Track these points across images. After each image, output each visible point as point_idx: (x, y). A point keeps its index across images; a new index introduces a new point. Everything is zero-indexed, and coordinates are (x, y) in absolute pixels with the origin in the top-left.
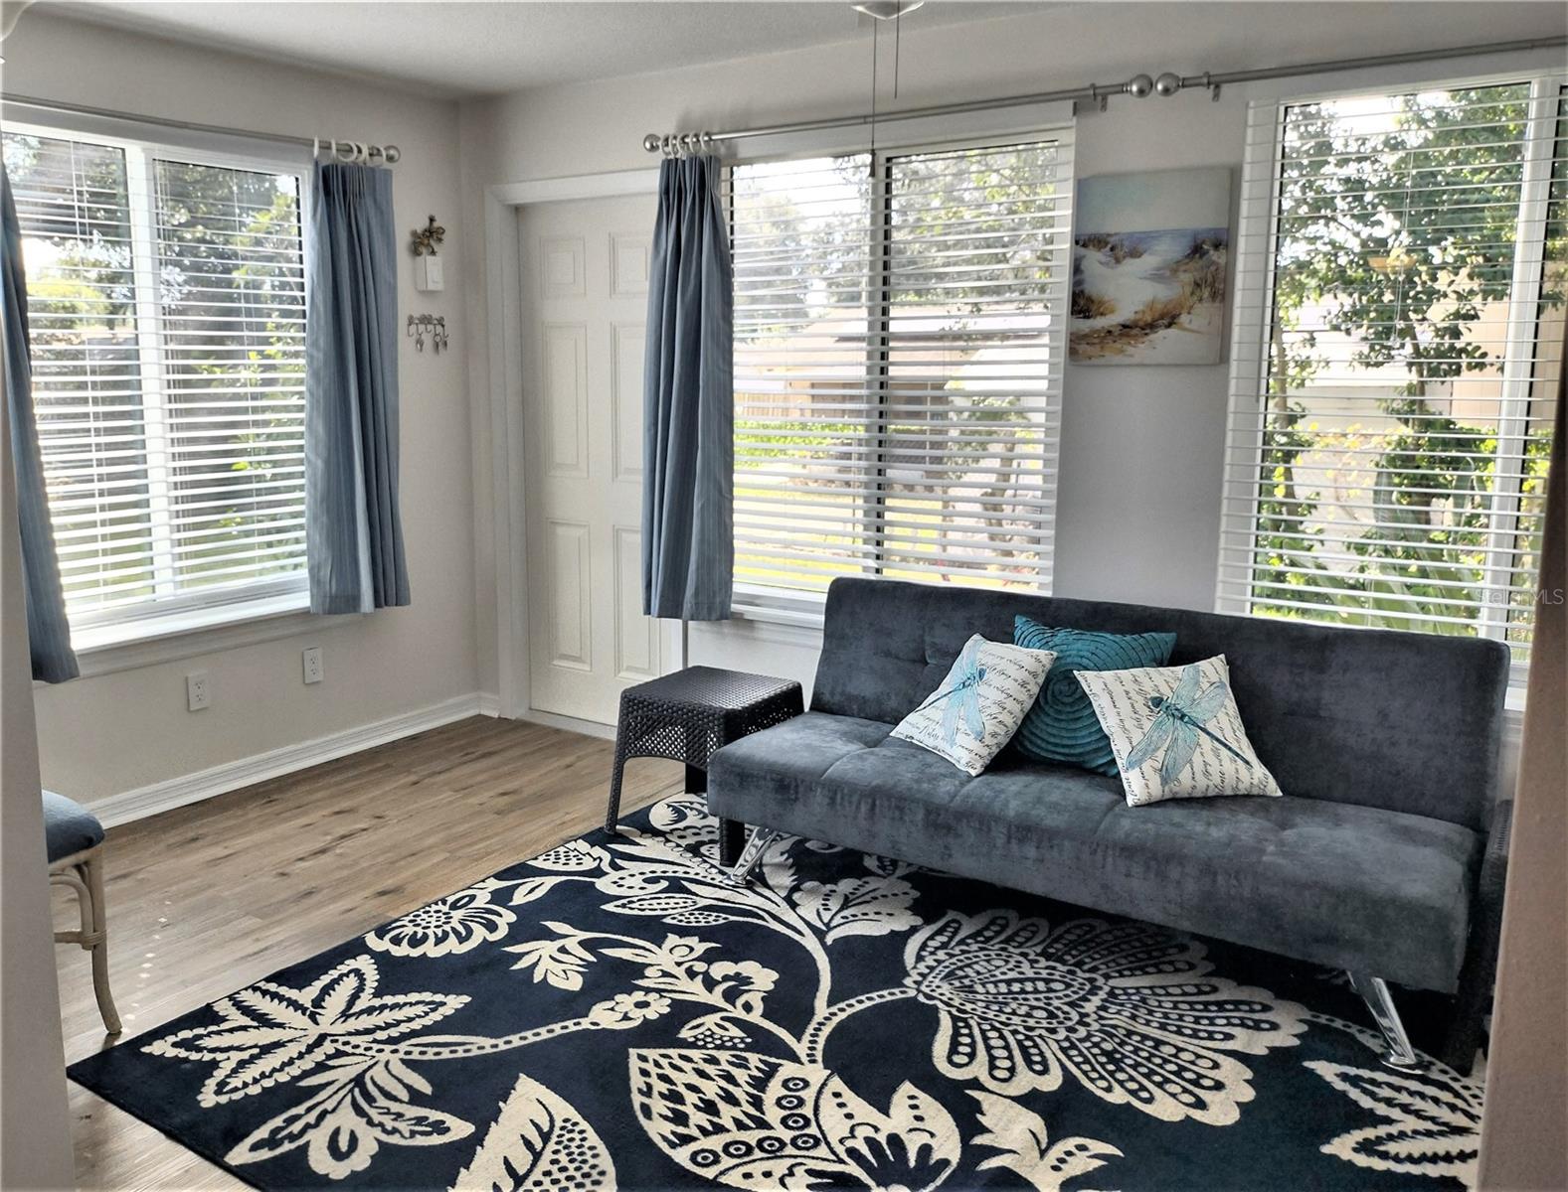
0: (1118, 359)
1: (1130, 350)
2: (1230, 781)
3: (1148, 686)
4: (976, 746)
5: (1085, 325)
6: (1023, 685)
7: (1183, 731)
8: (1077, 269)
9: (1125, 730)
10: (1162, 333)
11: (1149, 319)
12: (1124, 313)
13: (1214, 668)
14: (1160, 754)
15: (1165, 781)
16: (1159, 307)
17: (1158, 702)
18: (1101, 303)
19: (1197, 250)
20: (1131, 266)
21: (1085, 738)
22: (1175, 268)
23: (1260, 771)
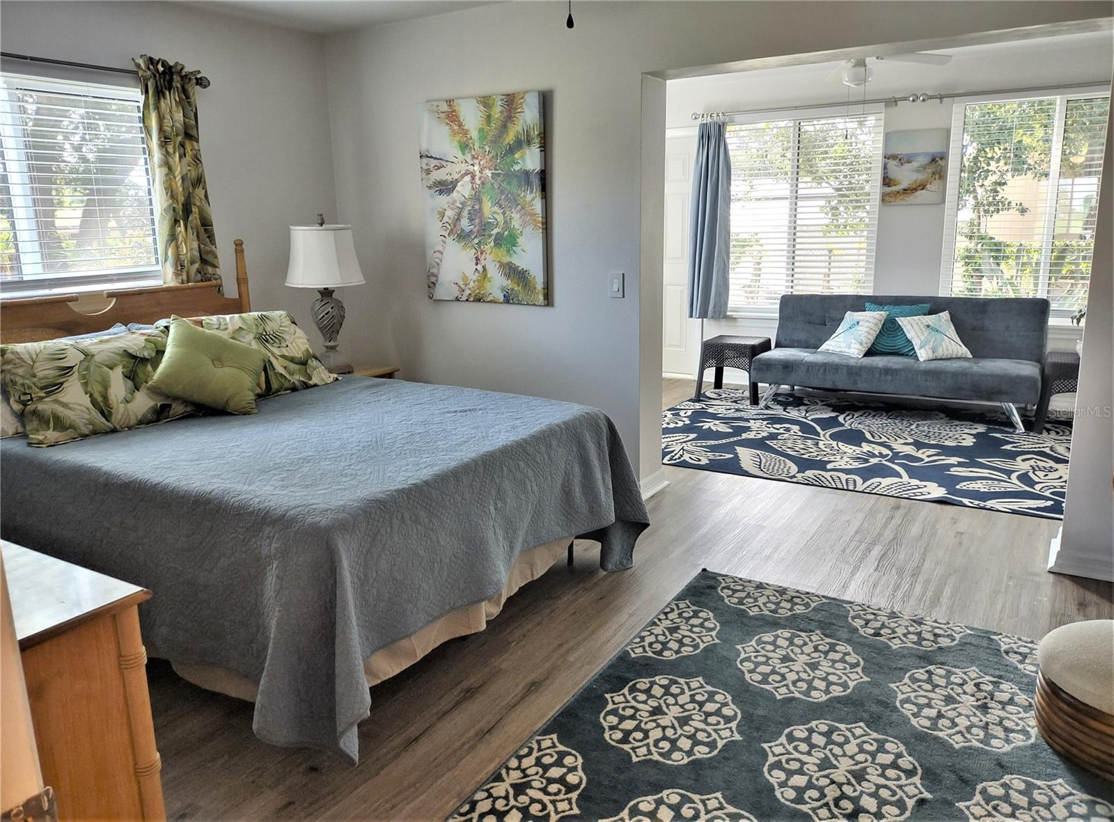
0: (902, 202)
1: (907, 199)
2: (955, 352)
3: (924, 321)
4: (860, 347)
5: (888, 190)
6: (876, 325)
7: (938, 336)
8: (885, 168)
9: (918, 336)
10: (920, 192)
11: (914, 187)
12: (904, 185)
13: (945, 315)
14: (931, 343)
15: (933, 352)
16: (918, 182)
17: (928, 326)
18: (895, 181)
19: (934, 160)
20: (907, 166)
21: (899, 342)
22: (924, 167)
23: (965, 349)
